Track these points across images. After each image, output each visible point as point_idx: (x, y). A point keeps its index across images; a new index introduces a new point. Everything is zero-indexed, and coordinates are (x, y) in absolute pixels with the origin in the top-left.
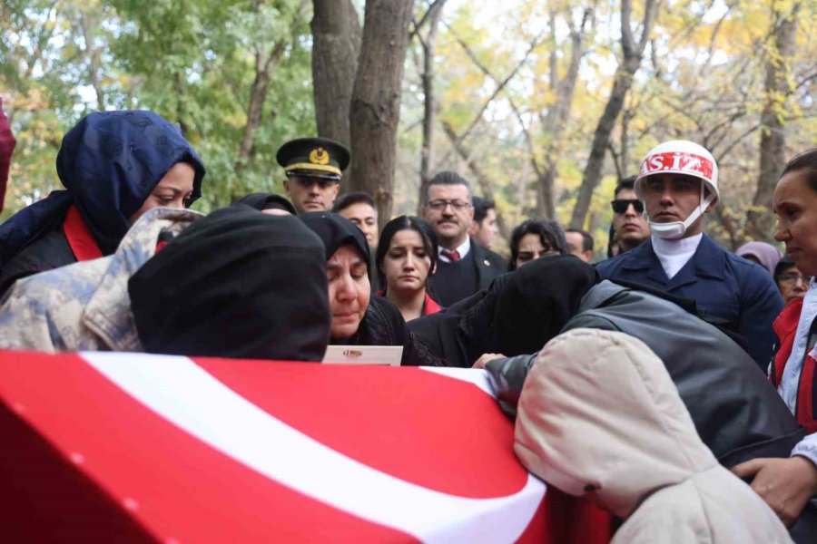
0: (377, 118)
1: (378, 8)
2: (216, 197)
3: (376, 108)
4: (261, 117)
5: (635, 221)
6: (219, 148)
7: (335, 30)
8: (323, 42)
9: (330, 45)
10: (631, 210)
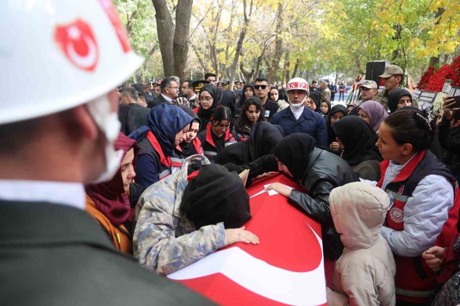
0: (182, 49)
3: (181, 46)
5: (262, 92)
7: (164, 19)
8: (160, 22)
9: (163, 23)
10: (260, 88)
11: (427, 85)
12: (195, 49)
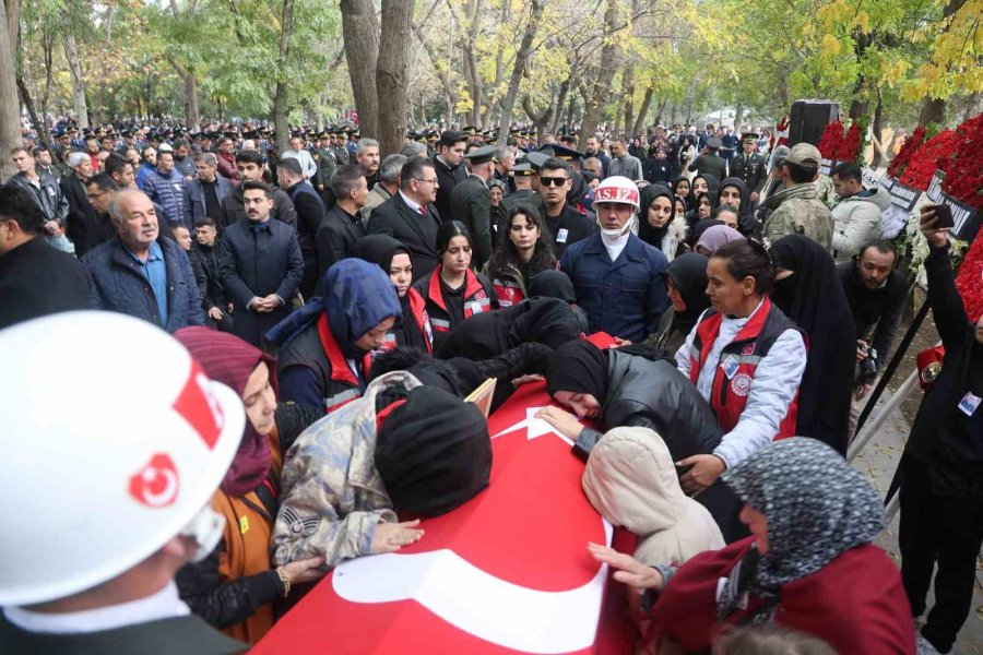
0: (394, 81)
1: (392, 9)
2: (268, 84)
3: (394, 76)
4: (291, 27)
6: (267, 51)
7: (358, 13)
9: (355, 23)
10: (553, 184)
11: (906, 169)
12: (430, 52)
